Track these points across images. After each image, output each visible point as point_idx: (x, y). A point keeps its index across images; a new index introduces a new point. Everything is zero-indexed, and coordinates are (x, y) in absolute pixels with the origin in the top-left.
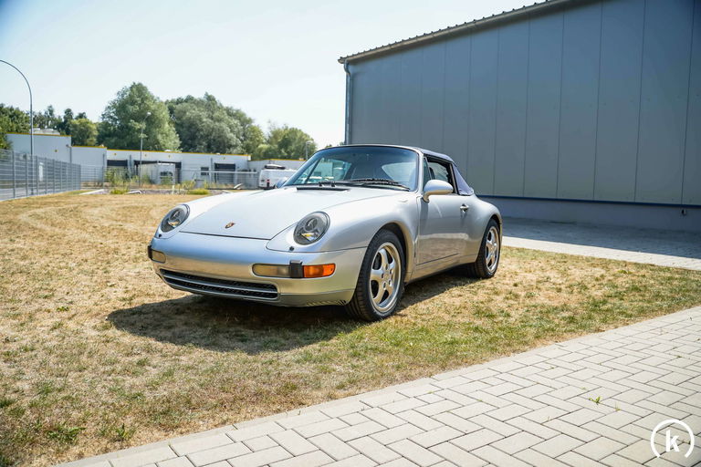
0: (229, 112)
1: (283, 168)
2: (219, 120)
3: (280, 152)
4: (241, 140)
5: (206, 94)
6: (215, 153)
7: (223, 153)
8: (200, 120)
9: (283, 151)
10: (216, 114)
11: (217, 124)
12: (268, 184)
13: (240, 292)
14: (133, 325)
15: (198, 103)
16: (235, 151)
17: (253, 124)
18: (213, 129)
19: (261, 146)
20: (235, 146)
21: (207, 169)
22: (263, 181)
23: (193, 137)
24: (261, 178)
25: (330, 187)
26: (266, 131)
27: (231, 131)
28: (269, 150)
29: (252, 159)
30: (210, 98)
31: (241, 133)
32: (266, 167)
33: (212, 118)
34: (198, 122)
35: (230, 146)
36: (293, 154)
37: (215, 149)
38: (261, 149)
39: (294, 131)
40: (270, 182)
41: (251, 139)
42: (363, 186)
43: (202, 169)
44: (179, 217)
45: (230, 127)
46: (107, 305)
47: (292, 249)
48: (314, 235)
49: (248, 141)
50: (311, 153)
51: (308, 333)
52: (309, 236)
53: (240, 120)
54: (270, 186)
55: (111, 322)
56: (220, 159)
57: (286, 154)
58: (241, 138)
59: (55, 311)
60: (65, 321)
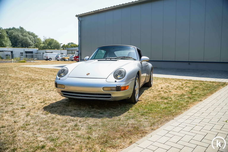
0: (29, 33)
1: (52, 52)
2: (26, 36)
3: (48, 47)
5: (20, 27)
6: (25, 47)
7: (28, 47)
8: (19, 36)
10: (24, 34)
11: (25, 37)
12: (47, 58)
13: (96, 97)
14: (56, 111)
15: (17, 30)
16: (32, 47)
17: (38, 37)
18: (23, 39)
19: (41, 45)
20: (32, 45)
21: (22, 53)
22: (45, 57)
23: (16, 42)
24: (44, 56)
25: (110, 59)
26: (43, 40)
27: (30, 40)
28: (44, 46)
29: (39, 50)
30: (21, 28)
31: (34, 40)
32: (46, 52)
33: (23, 35)
34: (18, 36)
35: (30, 45)
36: (53, 48)
37: (24, 46)
38: (41, 46)
39: (53, 40)
40: (48, 57)
41: (38, 43)
43: (21, 53)
44: (65, 72)
45: (30, 38)
46: (38, 105)
47: (116, 81)
48: (120, 76)
49: (36, 43)
50: (59, 47)
51: (119, 109)
52: (119, 77)
53: (33, 36)
54: (48, 58)
55: (47, 111)
56: (27, 49)
57: (50, 48)
58: (34, 42)
59: (20, 109)
60: (29, 113)
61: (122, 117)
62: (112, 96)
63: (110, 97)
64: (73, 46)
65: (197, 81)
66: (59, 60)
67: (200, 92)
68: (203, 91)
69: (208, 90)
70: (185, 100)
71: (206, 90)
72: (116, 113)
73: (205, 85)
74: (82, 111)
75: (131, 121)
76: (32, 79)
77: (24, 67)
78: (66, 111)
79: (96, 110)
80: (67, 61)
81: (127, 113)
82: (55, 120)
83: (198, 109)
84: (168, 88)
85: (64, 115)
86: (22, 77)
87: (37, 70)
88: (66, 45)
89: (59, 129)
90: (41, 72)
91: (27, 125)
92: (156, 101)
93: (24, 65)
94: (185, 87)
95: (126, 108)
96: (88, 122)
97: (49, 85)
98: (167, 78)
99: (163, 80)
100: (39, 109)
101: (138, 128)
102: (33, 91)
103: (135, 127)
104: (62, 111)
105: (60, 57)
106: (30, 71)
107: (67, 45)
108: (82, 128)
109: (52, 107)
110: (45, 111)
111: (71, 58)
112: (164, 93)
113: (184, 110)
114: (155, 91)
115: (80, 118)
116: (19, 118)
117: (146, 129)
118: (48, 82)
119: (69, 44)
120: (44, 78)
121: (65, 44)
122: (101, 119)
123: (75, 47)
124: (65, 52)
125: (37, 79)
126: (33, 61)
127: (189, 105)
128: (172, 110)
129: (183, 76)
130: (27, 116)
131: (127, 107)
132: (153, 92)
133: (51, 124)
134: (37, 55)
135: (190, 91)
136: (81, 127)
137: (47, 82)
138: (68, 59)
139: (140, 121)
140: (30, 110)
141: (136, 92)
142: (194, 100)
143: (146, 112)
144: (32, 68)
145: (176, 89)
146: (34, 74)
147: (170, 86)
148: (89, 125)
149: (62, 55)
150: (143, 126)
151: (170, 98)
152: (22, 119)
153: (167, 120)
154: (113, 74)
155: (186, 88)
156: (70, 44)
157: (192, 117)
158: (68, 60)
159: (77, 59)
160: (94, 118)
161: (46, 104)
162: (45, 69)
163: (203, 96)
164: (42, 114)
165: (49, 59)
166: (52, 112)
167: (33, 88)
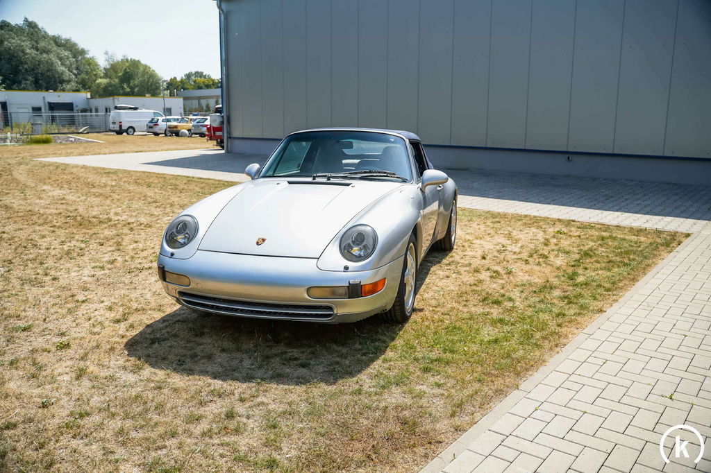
0: (57, 41)
1: (136, 109)
2: (48, 52)
3: (123, 88)
4: (75, 74)
5: (26, 20)
6: (47, 90)
7: (55, 90)
8: (23, 51)
9: (125, 86)
10: (42, 44)
11: (44, 55)
12: (121, 126)
13: (287, 314)
15: (17, 30)
16: (69, 87)
17: (87, 56)
18: (39, 61)
19: (99, 81)
20: (69, 81)
21: (39, 109)
22: (114, 123)
23: (16, 71)
24: (111, 120)
25: (324, 180)
27: (62, 64)
28: (109, 85)
29: (92, 98)
30: (31, 25)
31: (74, 66)
32: (116, 108)
33: (37, 49)
34: (20, 53)
35: (62, 82)
36: (136, 89)
37: (45, 86)
38: (99, 85)
39: (135, 64)
40: (123, 124)
41: (87, 73)
42: (362, 178)
43: (34, 109)
44: (187, 231)
45: (61, 59)
46: (107, 331)
47: (346, 268)
48: (360, 250)
49: (83, 76)
50: (158, 88)
51: (357, 346)
52: (356, 251)
53: (71, 51)
54: (125, 127)
55: (139, 359)
56: (53, 97)
57: (128, 90)
58: (75, 71)
59: (53, 349)
60: (82, 364)
61: (365, 379)
62: (335, 312)
63: (330, 315)
64: (204, 82)
65: (590, 226)
66: (159, 132)
67: (600, 272)
68: (609, 270)
69: (625, 265)
70: (555, 310)
71: (619, 266)
72: (347, 362)
73: (616, 244)
74: (245, 356)
75: (395, 397)
76: (79, 218)
77: (51, 164)
78: (195, 355)
79: (286, 352)
80: (183, 135)
81: (379, 362)
82: (165, 391)
83: (591, 344)
84: (502, 257)
85: (190, 372)
86: (48, 211)
87: (91, 178)
88: (179, 79)
89: (180, 430)
90: (105, 186)
91: (81, 416)
92: (466, 310)
93: (47, 155)
94: (553, 250)
95: (377, 343)
96: (265, 401)
97: (135, 245)
98: (501, 210)
99: (488, 224)
100: (112, 349)
101: (415, 424)
102: (86, 272)
103: (405, 423)
104: (185, 356)
105: (162, 125)
106: (69, 183)
107: (182, 81)
108: (251, 424)
109: (153, 342)
110: (132, 359)
111: (198, 126)
112: (491, 277)
113: (551, 349)
114: (462, 270)
115: (239, 384)
116: (56, 385)
117: (438, 426)
118: (131, 229)
119: (189, 76)
120: (116, 214)
121: (175, 78)
122: (304, 387)
123: (208, 86)
124: (177, 103)
125: (94, 217)
126: (77, 137)
127: (564, 330)
128: (515, 351)
129: (549, 203)
130: (78, 377)
131: (381, 337)
132: (459, 273)
133: (156, 408)
134: (86, 116)
135: (570, 270)
136: (245, 420)
137: (126, 230)
138: (189, 130)
139: (421, 395)
140: (86, 355)
141: (408, 289)
142: (582, 307)
143: (438, 360)
144: (75, 170)
145: (527, 262)
146: (83, 198)
147: (509, 248)
148: (269, 412)
149: (168, 117)
150: (430, 415)
151: (510, 299)
152: (64, 390)
153: (500, 393)
154: (338, 242)
155: (557, 256)
156: (193, 77)
157: (573, 378)
158: (187, 132)
159: (218, 133)
160: (283, 383)
161: (132, 326)
162: (115, 172)
163: (608, 290)
164: (125, 368)
165: (126, 131)
166: (154, 360)
167: (86, 258)
